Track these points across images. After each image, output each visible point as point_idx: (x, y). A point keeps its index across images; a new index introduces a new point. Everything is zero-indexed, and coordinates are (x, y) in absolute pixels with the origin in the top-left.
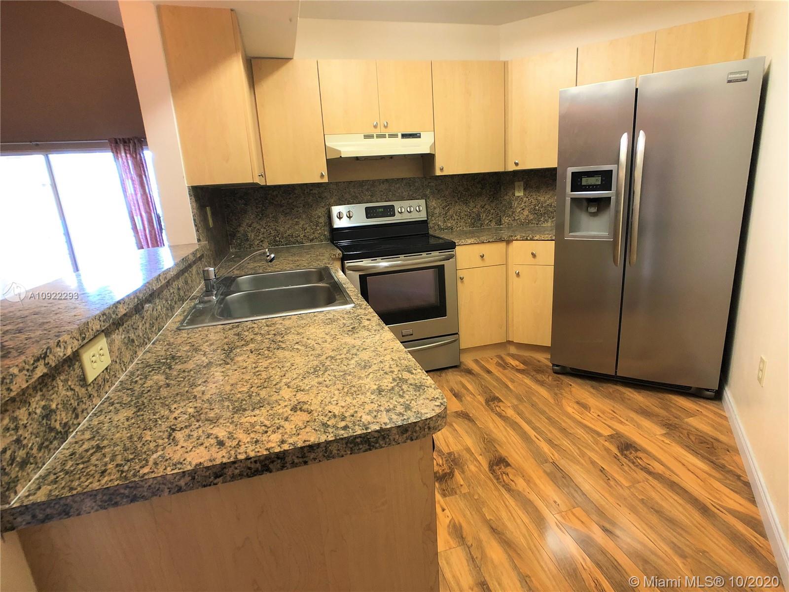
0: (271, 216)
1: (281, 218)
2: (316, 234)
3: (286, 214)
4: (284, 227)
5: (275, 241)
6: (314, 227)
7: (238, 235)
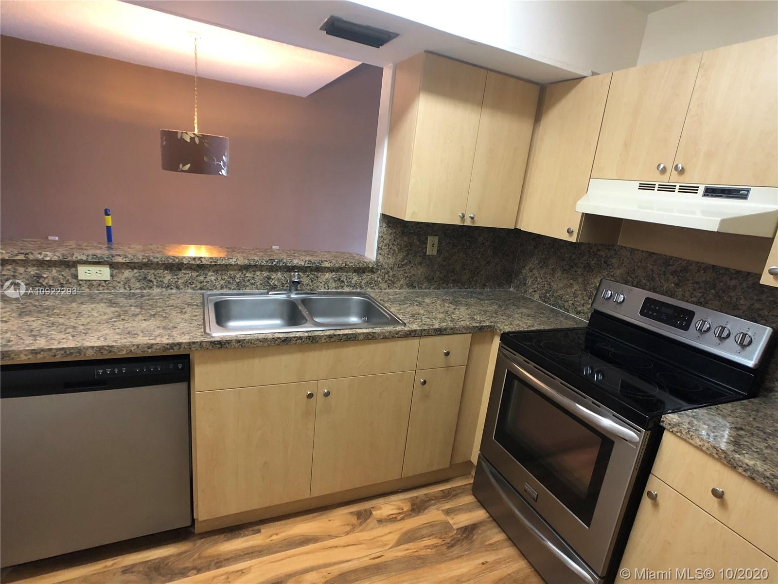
0: (550, 267)
1: (558, 274)
2: (585, 308)
3: (564, 270)
4: (557, 285)
5: (545, 296)
6: (586, 298)
7: (520, 276)
